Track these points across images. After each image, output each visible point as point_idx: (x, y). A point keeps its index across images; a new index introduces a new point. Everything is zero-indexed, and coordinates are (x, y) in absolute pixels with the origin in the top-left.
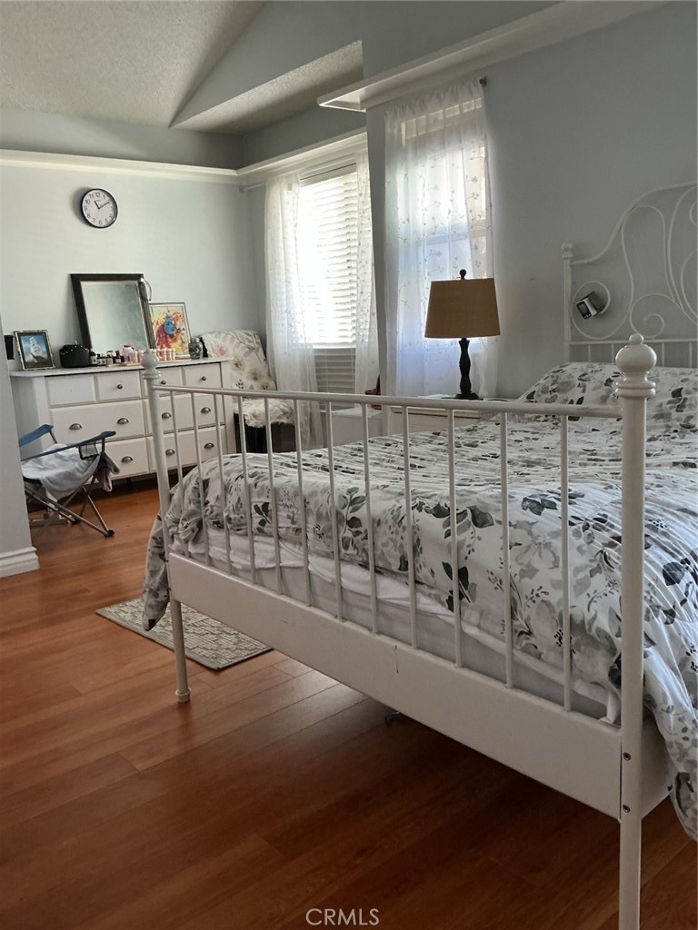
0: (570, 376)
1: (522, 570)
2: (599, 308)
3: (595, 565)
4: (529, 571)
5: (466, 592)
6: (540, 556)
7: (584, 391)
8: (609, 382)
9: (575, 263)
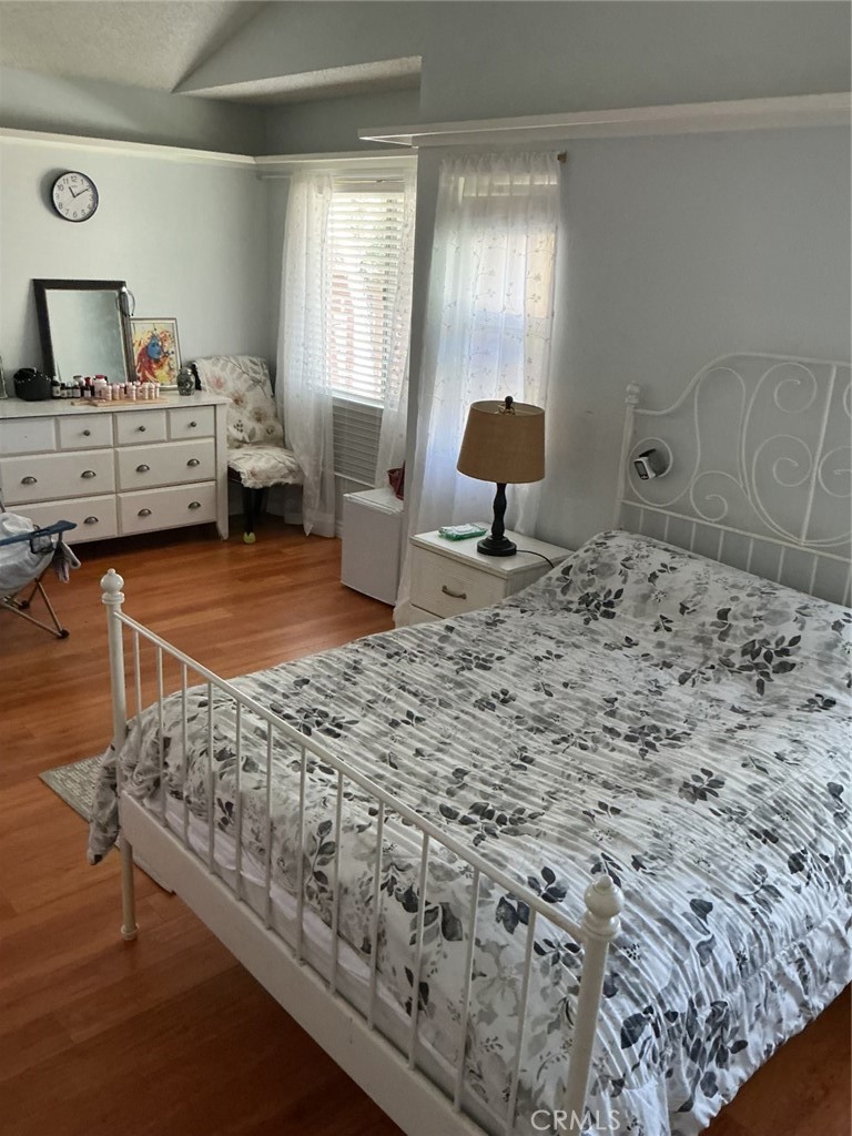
0: (612, 556)
1: (481, 1011)
2: (660, 469)
3: (555, 1016)
4: (488, 1016)
5: (425, 1007)
6: (502, 994)
7: (625, 581)
8: (653, 577)
9: (640, 411)
